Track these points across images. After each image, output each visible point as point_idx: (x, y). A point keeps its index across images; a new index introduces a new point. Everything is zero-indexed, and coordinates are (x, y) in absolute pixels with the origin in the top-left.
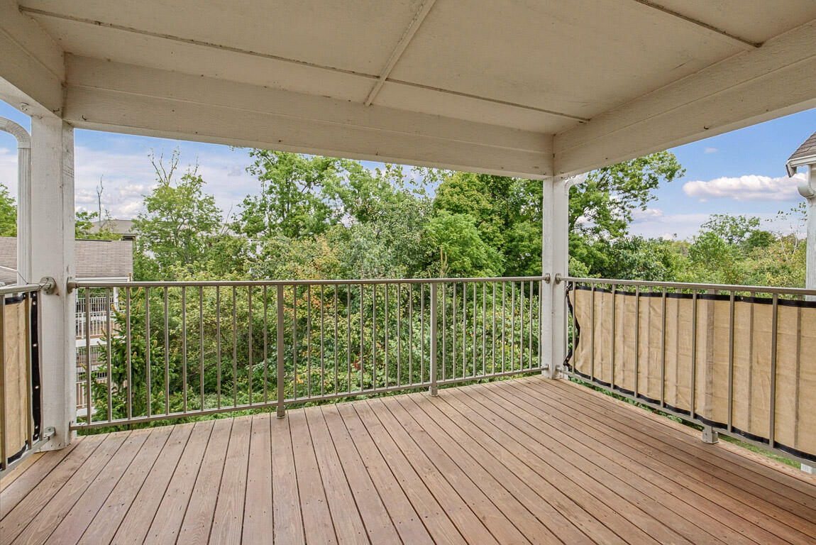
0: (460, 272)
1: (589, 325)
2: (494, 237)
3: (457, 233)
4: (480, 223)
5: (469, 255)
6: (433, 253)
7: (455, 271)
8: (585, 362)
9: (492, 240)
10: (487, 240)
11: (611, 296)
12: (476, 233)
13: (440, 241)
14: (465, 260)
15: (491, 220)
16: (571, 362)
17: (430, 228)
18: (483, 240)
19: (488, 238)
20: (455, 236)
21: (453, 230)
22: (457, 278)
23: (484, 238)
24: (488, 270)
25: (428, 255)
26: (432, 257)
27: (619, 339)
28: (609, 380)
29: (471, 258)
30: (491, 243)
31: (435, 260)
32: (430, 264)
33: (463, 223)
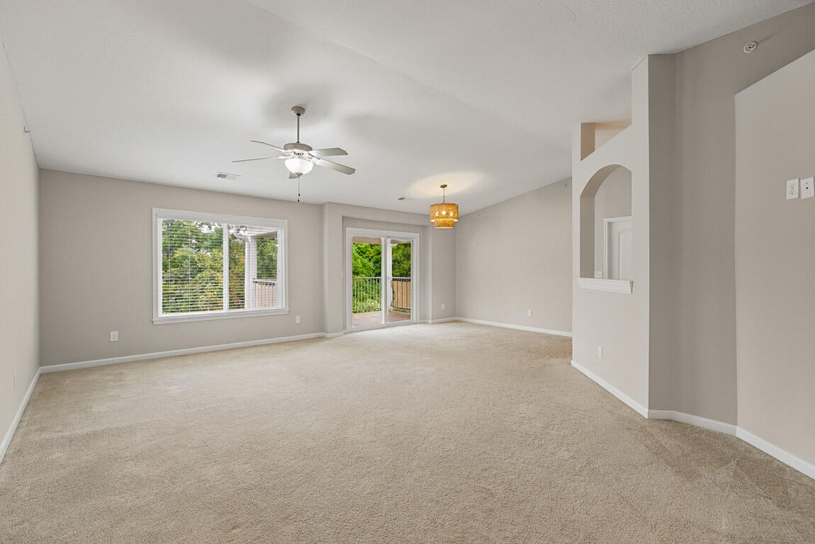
11: (402, 282)
16: (392, 305)
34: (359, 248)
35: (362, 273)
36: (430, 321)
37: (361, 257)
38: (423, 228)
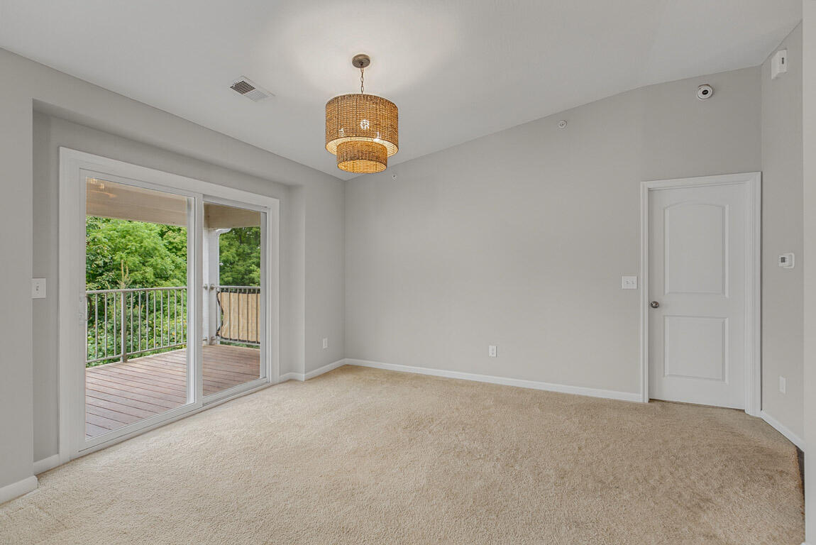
0: (140, 283)
1: (228, 311)
2: (183, 247)
3: (136, 242)
4: (166, 232)
5: (152, 266)
6: (105, 263)
7: (135, 282)
8: (226, 331)
9: (180, 250)
10: (174, 250)
11: (237, 294)
12: (161, 244)
13: (115, 250)
14: (147, 270)
15: (180, 230)
16: (219, 333)
17: (100, 236)
18: (169, 250)
19: (175, 247)
20: (133, 246)
21: (132, 238)
22: (138, 288)
23: (170, 247)
24: (175, 280)
25: (97, 265)
26: (104, 267)
27: (240, 316)
28: (237, 338)
29: (155, 268)
30: (179, 253)
31: (107, 271)
32: (101, 274)
33: (145, 232)
34: (171, 243)
35: (175, 277)
36: (302, 377)
37: (172, 255)
38: (288, 190)
